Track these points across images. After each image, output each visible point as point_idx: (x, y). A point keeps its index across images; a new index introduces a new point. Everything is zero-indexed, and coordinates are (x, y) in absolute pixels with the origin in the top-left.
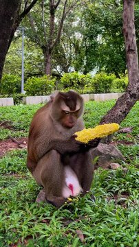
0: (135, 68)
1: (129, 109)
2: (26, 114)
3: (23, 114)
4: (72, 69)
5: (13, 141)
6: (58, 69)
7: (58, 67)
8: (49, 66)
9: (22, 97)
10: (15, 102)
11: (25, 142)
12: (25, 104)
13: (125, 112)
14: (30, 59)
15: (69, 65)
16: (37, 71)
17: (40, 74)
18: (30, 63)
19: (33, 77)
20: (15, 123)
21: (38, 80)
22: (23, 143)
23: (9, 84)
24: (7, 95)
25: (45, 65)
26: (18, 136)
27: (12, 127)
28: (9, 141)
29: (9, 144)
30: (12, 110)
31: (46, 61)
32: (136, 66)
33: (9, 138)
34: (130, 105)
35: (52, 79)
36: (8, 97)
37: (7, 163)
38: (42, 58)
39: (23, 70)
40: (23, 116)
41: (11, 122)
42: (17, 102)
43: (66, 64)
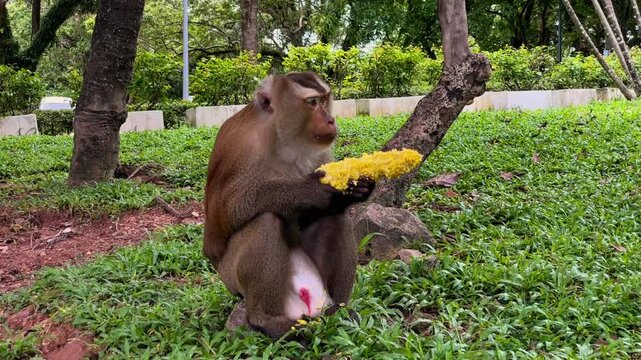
0: (458, 27)
1: (447, 125)
2: (197, 148)
3: (188, 148)
4: (313, 37)
5: (167, 211)
6: (277, 37)
7: (277, 32)
8: (252, 29)
9: (185, 108)
10: (169, 122)
11: (195, 214)
12: (193, 124)
13: (435, 133)
14: (204, 11)
15: (304, 29)
16: (222, 42)
17: (230, 52)
18: (203, 23)
19: (213, 58)
20: (170, 170)
21: (227, 65)
22: (191, 216)
23: (151, 75)
24: (145, 105)
25: (244, 27)
26: (177, 200)
27: (163, 178)
28: (157, 212)
29: (157, 219)
30: (161, 141)
31: (245, 18)
32: (462, 21)
33: (155, 203)
34: (449, 117)
35: (260, 61)
36: (150, 109)
37: (156, 254)
38: (236, 9)
39: (187, 42)
40: (189, 154)
41: (159, 168)
42: (173, 123)
43: (297, 25)
